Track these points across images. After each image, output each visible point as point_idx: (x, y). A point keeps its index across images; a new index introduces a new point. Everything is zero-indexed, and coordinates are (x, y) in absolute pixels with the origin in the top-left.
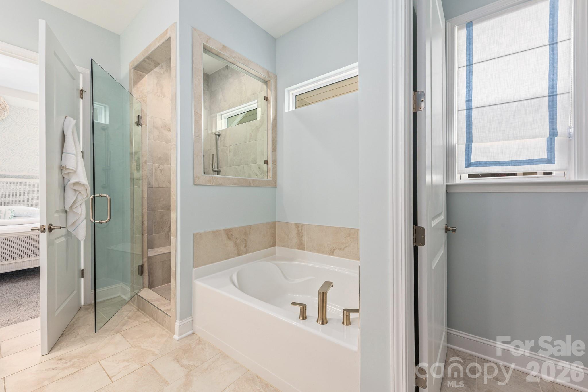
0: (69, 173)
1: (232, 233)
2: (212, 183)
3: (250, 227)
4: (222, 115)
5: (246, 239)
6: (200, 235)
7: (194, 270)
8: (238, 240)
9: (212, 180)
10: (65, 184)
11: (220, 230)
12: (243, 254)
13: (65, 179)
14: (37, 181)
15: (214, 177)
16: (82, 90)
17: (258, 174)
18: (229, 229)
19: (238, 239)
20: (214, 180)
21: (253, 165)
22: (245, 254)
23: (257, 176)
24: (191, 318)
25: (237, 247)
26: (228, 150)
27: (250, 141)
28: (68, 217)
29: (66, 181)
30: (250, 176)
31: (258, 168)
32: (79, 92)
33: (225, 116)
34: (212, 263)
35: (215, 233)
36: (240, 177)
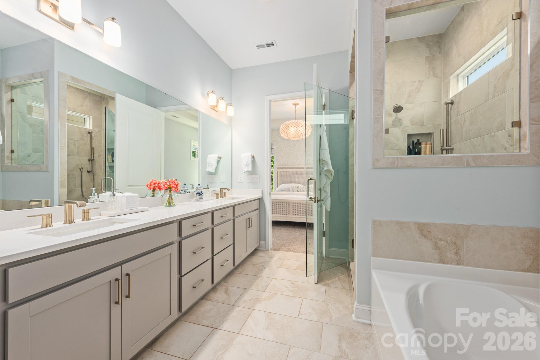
0: (323, 163)
1: (429, 230)
2: (396, 166)
3: (468, 228)
4: (458, 75)
5: (458, 243)
6: (380, 222)
7: (372, 258)
8: (440, 241)
9: (397, 161)
10: (321, 171)
11: (409, 223)
12: (451, 264)
13: (321, 167)
14: (312, 170)
15: (400, 158)
16: (324, 105)
17: (507, 146)
18: (423, 223)
19: (441, 239)
20: (400, 162)
21: (499, 133)
22: (455, 265)
23: (505, 149)
24: (369, 307)
25: (439, 251)
26: (463, 118)
27: (494, 97)
28: (321, 194)
29: (321, 168)
30: (493, 150)
31: (507, 136)
32: (323, 106)
33: (463, 75)
34: (396, 258)
35: (401, 225)
36: (479, 153)
